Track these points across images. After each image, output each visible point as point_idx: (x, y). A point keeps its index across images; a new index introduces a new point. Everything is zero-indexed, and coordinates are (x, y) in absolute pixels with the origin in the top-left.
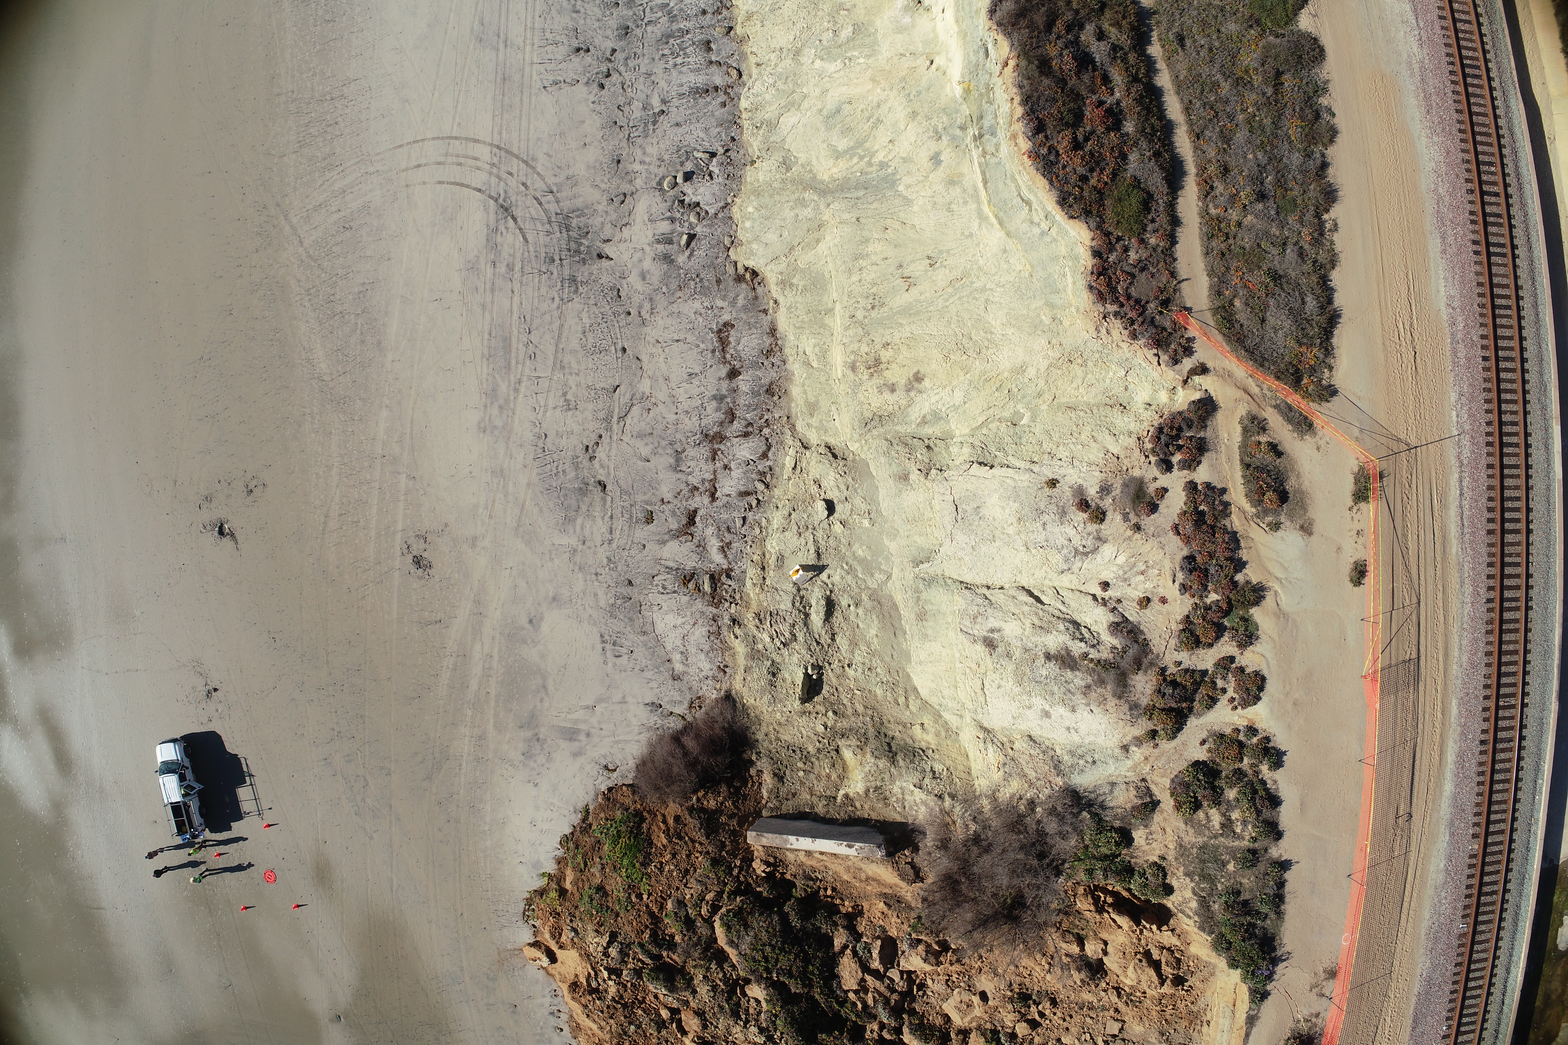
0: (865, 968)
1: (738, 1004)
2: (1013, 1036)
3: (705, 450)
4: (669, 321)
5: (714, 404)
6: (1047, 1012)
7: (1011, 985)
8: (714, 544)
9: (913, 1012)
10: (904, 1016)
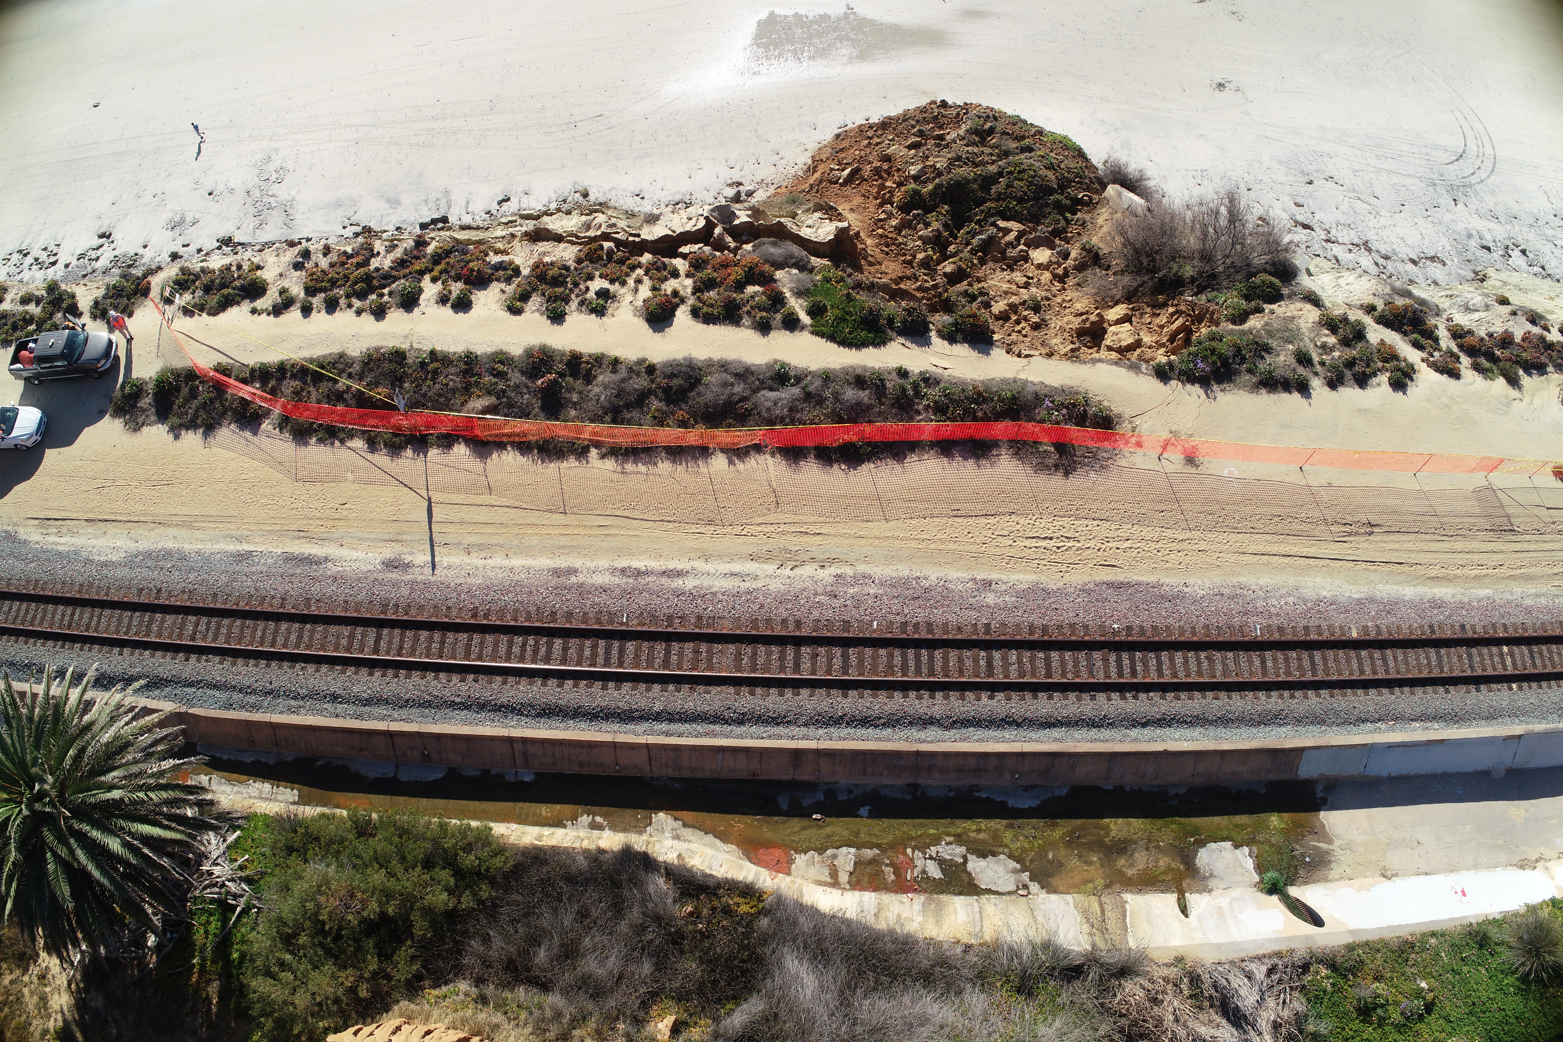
9: (983, 262)
10: (980, 254)
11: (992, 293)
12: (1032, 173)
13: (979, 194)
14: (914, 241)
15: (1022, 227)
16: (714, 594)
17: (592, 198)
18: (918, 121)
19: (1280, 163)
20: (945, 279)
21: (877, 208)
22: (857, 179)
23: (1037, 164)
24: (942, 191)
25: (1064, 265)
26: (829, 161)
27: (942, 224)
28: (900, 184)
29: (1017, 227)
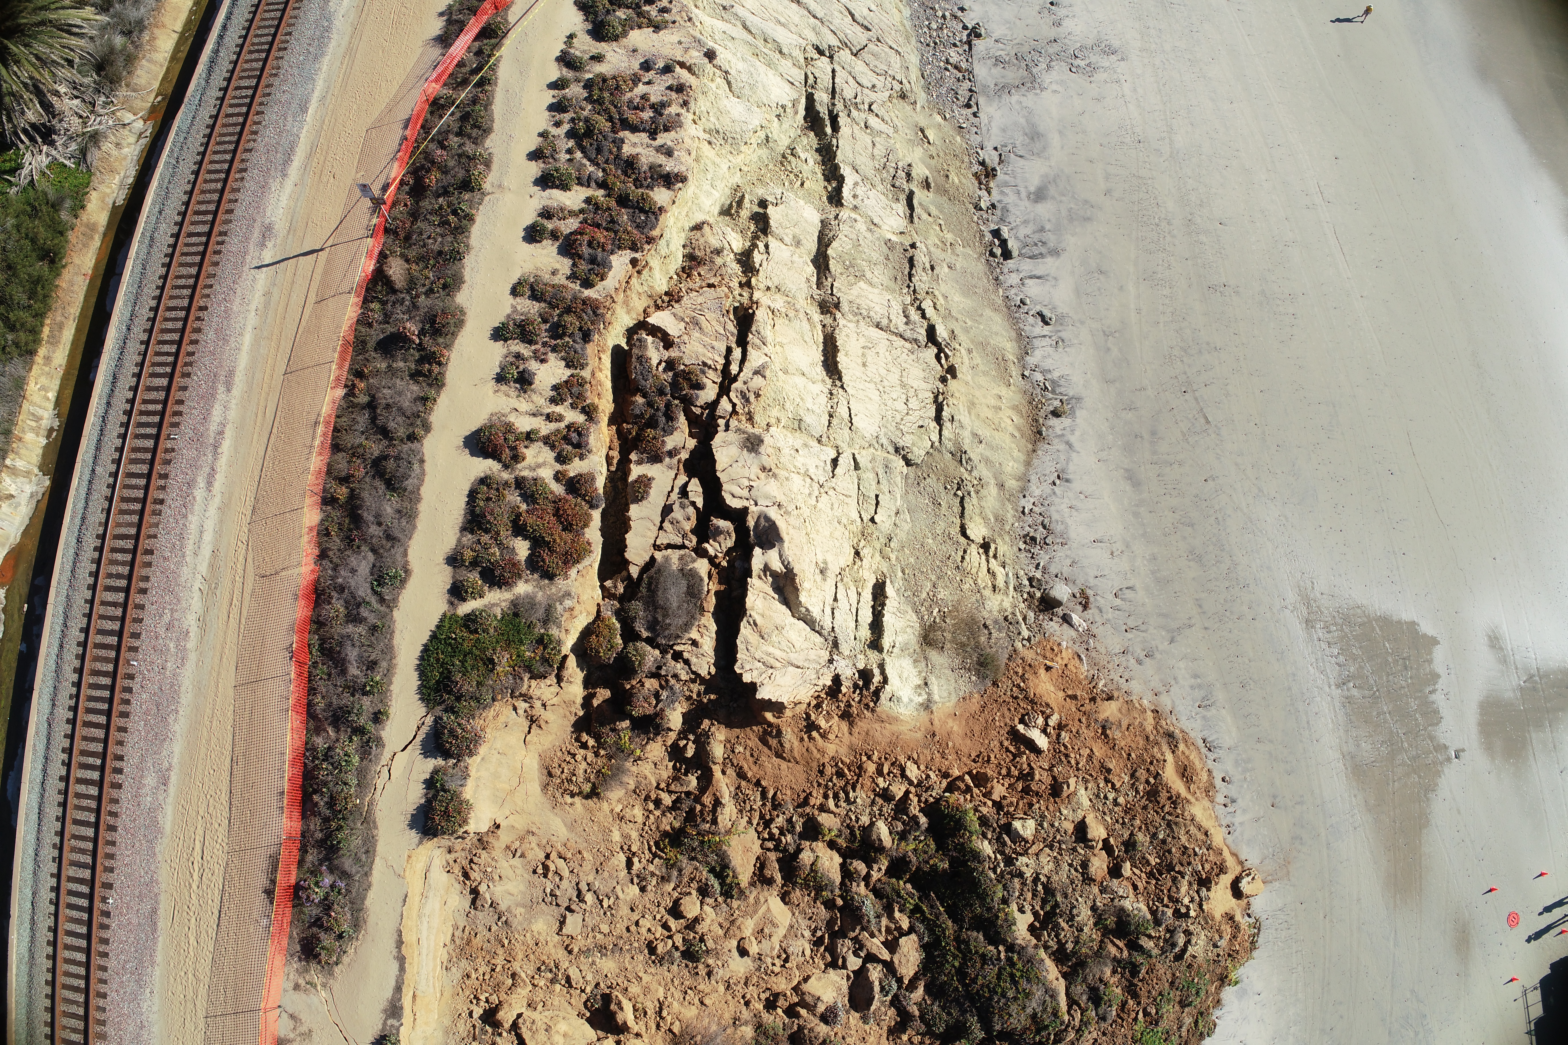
0: (890, 967)
1: (1044, 902)
2: (704, 892)
6: (659, 932)
7: (709, 974)
10: (840, 902)
11: (735, 904)
12: (1010, 994)
14: (872, 815)
16: (185, 516)
17: (1053, 421)
20: (791, 850)
21: (940, 771)
22: (1018, 749)
23: (1033, 1005)
24: (968, 860)
25: (803, 1012)
26: (1078, 715)
27: (905, 856)
28: (998, 806)
29: (903, 961)
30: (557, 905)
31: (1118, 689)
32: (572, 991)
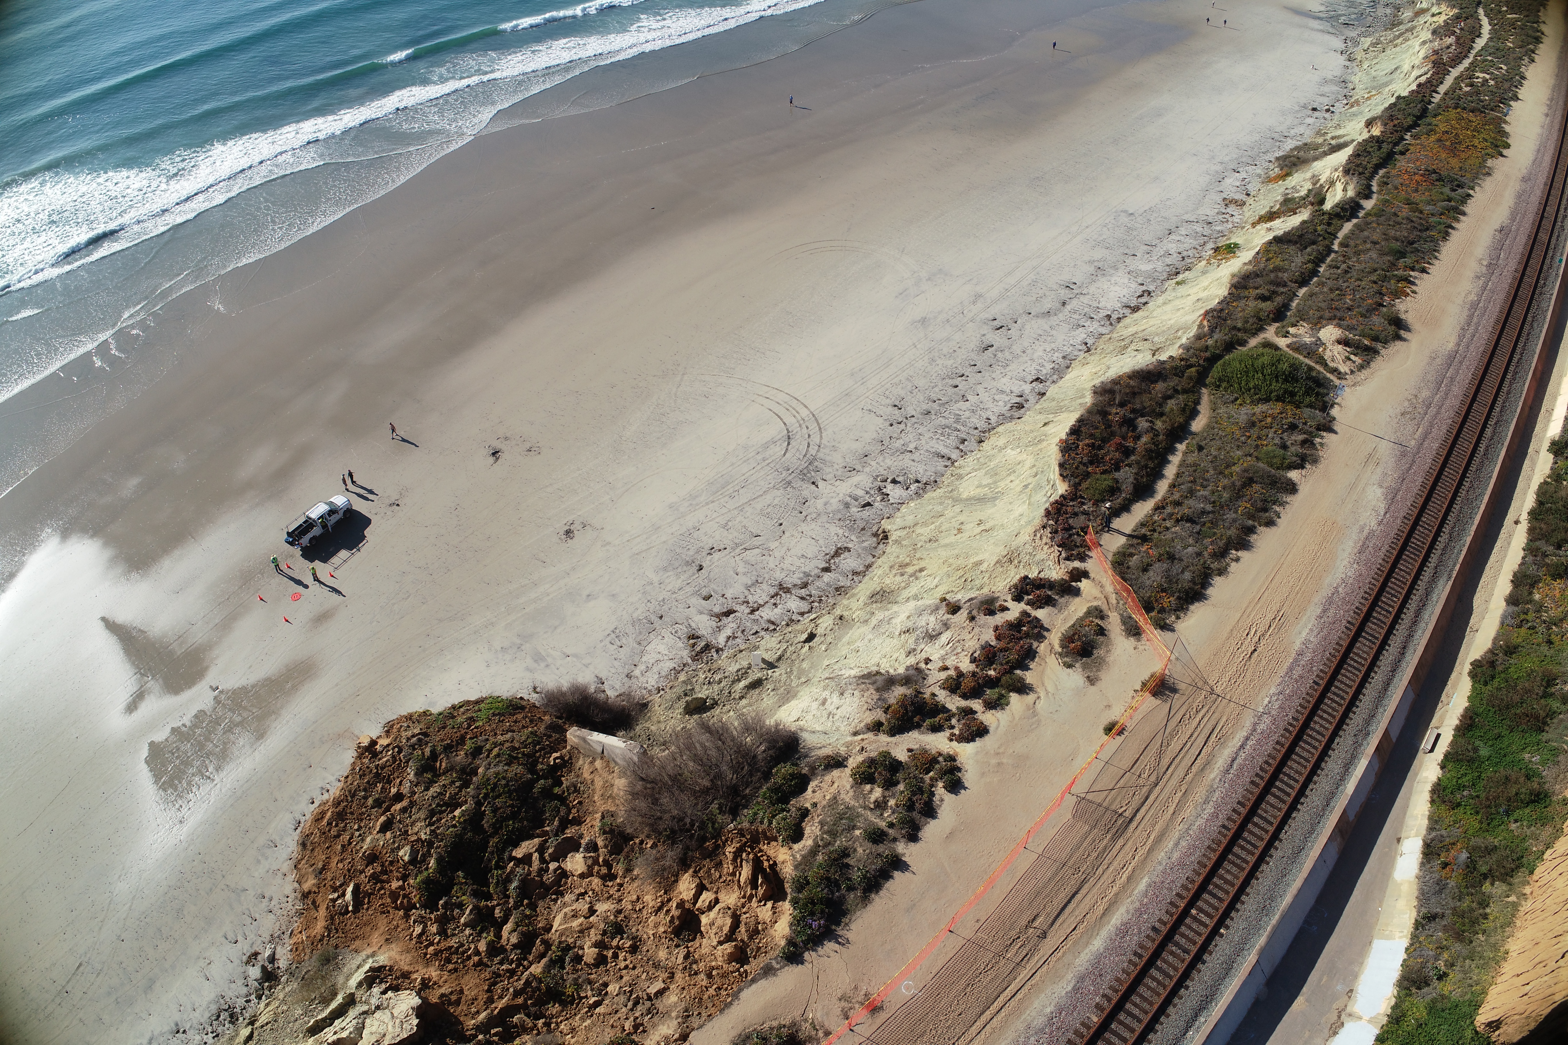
0: (541, 851)
1: (441, 812)
2: (577, 960)
3: (773, 591)
4: (818, 528)
5: (802, 575)
6: (621, 955)
7: (620, 913)
8: (728, 632)
9: (533, 906)
10: (526, 901)
11: (570, 940)
12: (503, 782)
13: (477, 838)
14: (462, 931)
15: (537, 841)
18: (365, 790)
19: (665, 569)
20: (518, 951)
21: (407, 921)
22: (364, 897)
23: (500, 768)
24: (447, 862)
25: (601, 860)
26: (322, 889)
27: (471, 895)
28: (404, 878)
29: (531, 846)
30: (652, 1005)
31: (296, 898)
32: (691, 949)
